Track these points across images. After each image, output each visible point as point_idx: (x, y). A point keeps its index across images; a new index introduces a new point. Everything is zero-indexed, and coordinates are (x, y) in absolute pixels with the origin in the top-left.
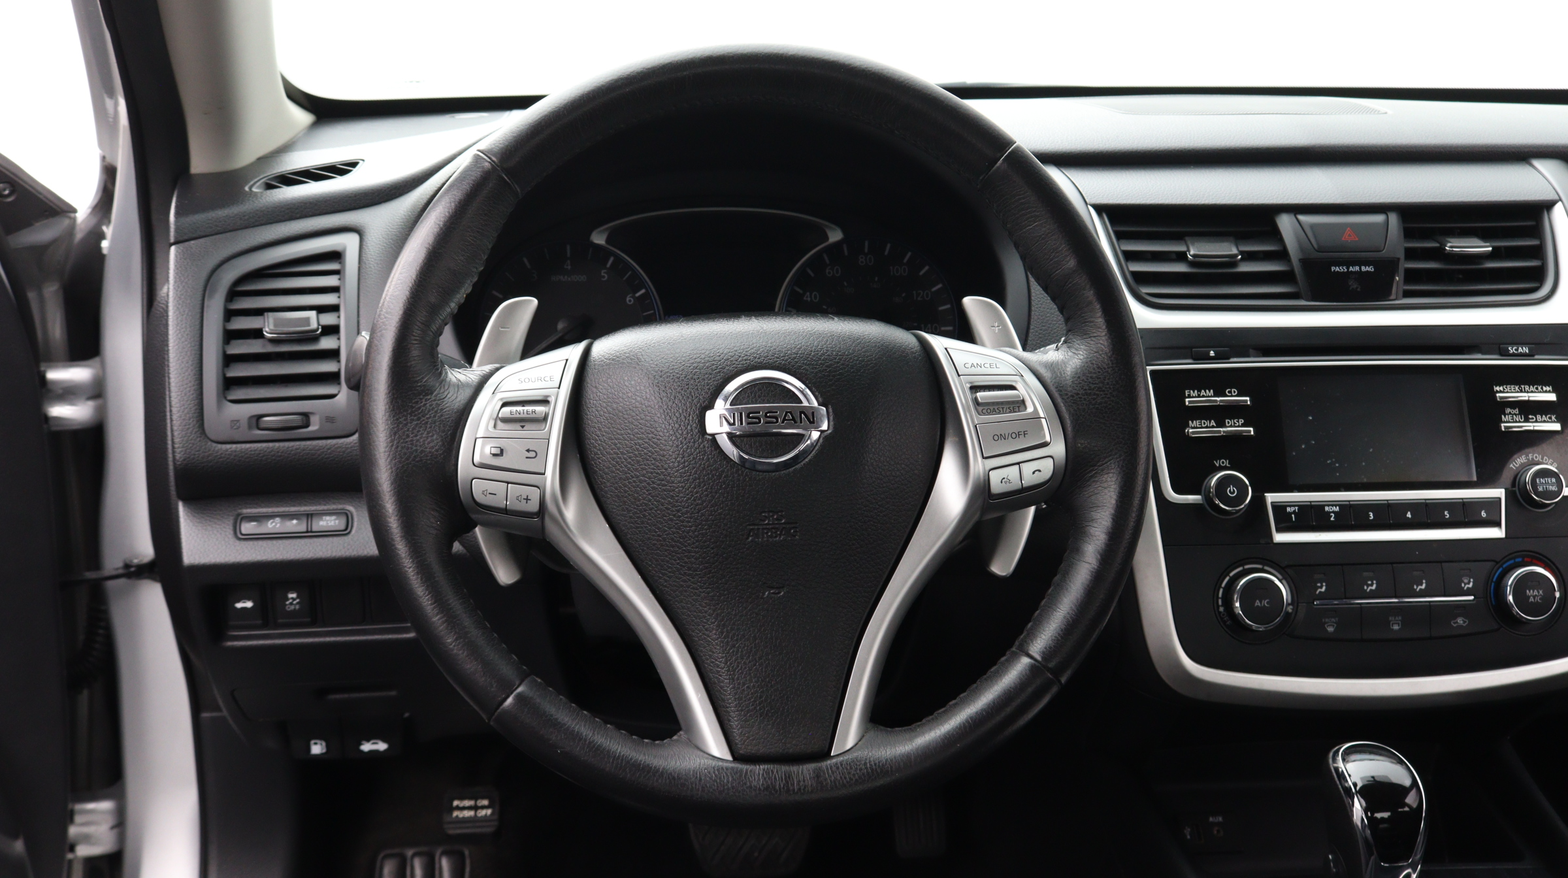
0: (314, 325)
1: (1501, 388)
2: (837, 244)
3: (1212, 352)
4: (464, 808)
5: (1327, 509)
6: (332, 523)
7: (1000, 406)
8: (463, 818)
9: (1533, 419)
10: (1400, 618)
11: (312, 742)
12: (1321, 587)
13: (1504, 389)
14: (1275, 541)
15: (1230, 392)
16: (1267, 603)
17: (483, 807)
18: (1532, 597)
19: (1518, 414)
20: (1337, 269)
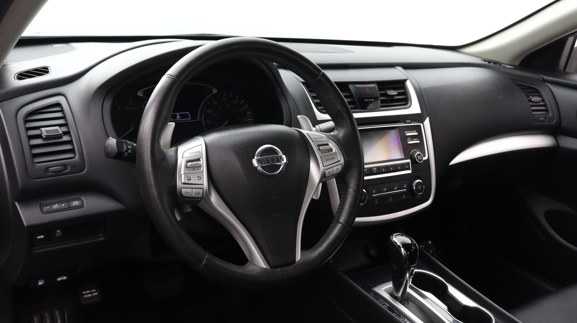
0: (61, 132)
1: (406, 132)
2: (216, 94)
4: (87, 294)
5: (374, 169)
6: (77, 204)
7: (325, 150)
8: (88, 297)
9: (414, 140)
10: (392, 197)
11: (39, 281)
12: (374, 191)
14: (365, 179)
16: (363, 197)
17: (94, 292)
18: (418, 188)
19: (410, 139)
20: (366, 100)
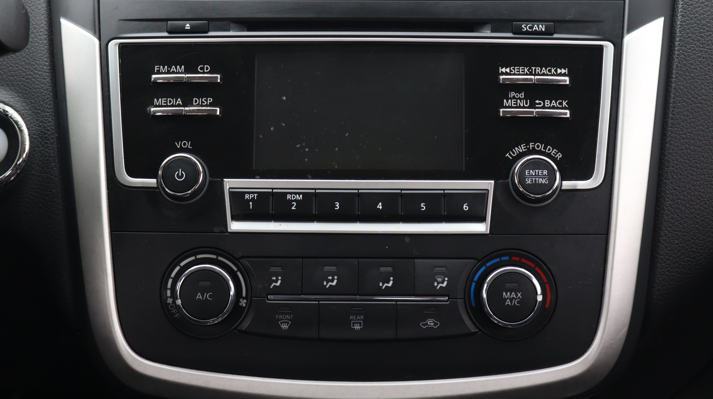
1: (508, 70)
3: (188, 25)
5: (289, 197)
9: (540, 104)
10: (362, 317)
12: (276, 281)
13: (511, 71)
14: (229, 230)
15: (202, 69)
16: (210, 296)
18: (508, 300)
19: (523, 99)
